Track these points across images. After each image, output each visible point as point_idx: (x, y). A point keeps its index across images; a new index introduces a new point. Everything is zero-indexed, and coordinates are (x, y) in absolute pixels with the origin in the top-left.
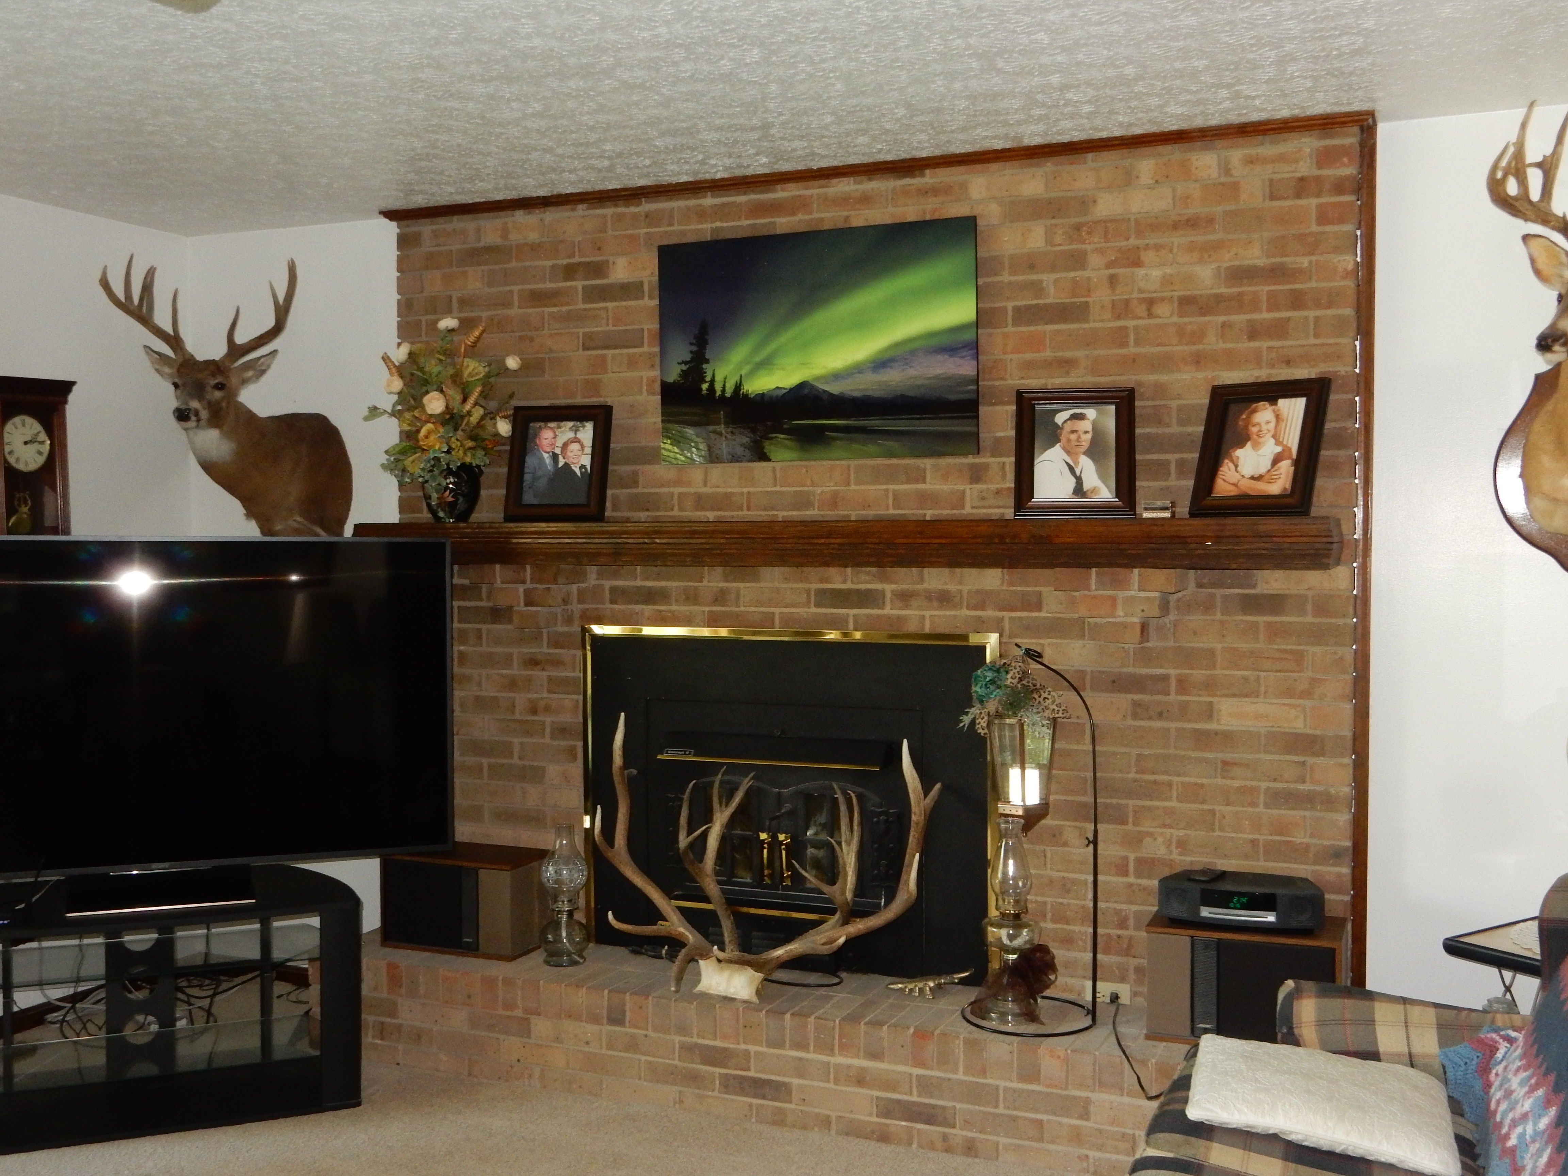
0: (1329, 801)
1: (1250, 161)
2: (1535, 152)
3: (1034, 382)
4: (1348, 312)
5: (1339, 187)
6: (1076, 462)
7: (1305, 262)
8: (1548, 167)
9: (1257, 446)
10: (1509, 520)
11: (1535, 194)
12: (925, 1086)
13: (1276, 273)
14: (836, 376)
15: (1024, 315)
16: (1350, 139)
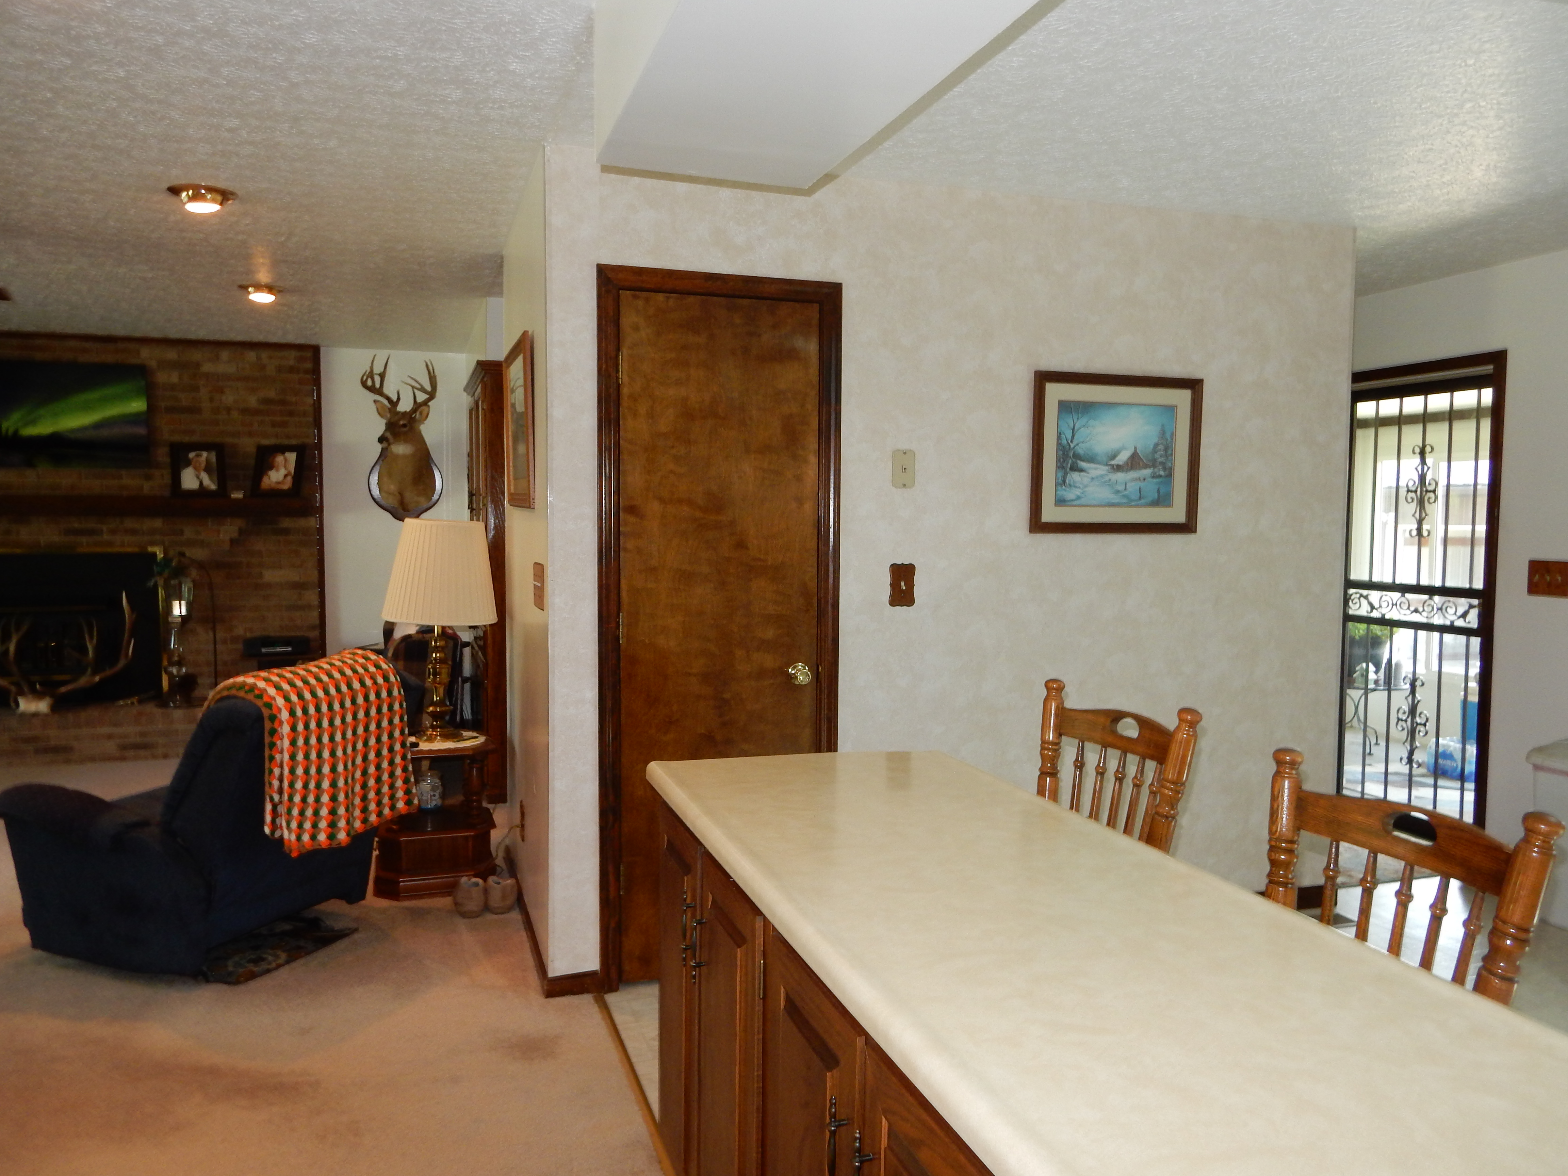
0: (309, 607)
1: (270, 358)
2: (378, 369)
3: (177, 438)
4: (311, 419)
5: (306, 372)
6: (200, 474)
7: (294, 399)
8: (382, 376)
9: (277, 470)
10: (374, 499)
11: (378, 385)
12: (142, 734)
13: (283, 402)
14: (73, 431)
15: (170, 410)
16: (309, 354)
